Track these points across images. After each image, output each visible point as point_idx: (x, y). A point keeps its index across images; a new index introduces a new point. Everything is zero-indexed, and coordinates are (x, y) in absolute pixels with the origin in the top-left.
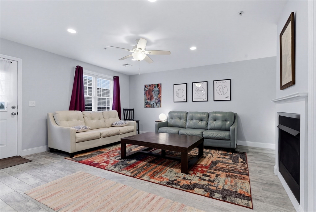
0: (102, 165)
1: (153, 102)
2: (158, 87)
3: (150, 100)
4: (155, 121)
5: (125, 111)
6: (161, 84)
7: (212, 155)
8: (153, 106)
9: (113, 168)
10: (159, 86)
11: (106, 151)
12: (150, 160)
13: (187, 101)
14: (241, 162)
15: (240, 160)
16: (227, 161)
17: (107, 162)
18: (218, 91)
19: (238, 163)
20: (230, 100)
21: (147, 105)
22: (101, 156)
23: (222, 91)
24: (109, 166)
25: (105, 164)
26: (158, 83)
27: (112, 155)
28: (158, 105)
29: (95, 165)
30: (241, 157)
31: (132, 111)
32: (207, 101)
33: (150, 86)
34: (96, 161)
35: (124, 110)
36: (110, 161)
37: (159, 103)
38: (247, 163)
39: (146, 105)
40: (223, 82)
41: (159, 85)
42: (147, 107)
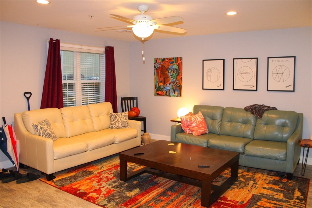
0: (92, 197)
1: (169, 87)
2: (177, 64)
3: (164, 84)
4: (172, 121)
5: (123, 101)
6: (181, 59)
7: (256, 184)
8: (168, 94)
9: (106, 203)
10: (178, 61)
11: (95, 170)
12: (160, 191)
13: (223, 89)
14: (298, 198)
15: (297, 194)
16: (276, 196)
17: (98, 191)
18: (275, 75)
19: (293, 199)
20: (294, 91)
21: (159, 91)
22: (90, 179)
23: (280, 75)
24: (102, 199)
25: (95, 195)
26: (177, 57)
27: (105, 179)
28: (176, 92)
29: (82, 195)
30: (299, 189)
31: (135, 101)
32: (256, 90)
33: (163, 60)
34: (83, 189)
35: (123, 99)
36: (102, 189)
37: (178, 89)
38: (306, 201)
39: (157, 91)
40: (282, 61)
41: (179, 59)
42: (158, 94)
